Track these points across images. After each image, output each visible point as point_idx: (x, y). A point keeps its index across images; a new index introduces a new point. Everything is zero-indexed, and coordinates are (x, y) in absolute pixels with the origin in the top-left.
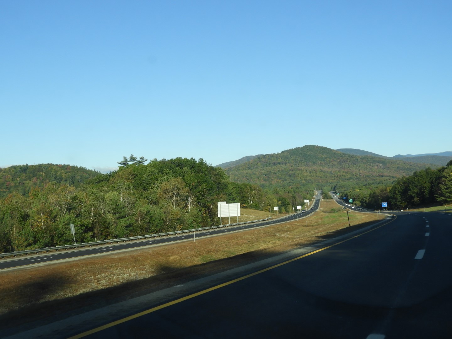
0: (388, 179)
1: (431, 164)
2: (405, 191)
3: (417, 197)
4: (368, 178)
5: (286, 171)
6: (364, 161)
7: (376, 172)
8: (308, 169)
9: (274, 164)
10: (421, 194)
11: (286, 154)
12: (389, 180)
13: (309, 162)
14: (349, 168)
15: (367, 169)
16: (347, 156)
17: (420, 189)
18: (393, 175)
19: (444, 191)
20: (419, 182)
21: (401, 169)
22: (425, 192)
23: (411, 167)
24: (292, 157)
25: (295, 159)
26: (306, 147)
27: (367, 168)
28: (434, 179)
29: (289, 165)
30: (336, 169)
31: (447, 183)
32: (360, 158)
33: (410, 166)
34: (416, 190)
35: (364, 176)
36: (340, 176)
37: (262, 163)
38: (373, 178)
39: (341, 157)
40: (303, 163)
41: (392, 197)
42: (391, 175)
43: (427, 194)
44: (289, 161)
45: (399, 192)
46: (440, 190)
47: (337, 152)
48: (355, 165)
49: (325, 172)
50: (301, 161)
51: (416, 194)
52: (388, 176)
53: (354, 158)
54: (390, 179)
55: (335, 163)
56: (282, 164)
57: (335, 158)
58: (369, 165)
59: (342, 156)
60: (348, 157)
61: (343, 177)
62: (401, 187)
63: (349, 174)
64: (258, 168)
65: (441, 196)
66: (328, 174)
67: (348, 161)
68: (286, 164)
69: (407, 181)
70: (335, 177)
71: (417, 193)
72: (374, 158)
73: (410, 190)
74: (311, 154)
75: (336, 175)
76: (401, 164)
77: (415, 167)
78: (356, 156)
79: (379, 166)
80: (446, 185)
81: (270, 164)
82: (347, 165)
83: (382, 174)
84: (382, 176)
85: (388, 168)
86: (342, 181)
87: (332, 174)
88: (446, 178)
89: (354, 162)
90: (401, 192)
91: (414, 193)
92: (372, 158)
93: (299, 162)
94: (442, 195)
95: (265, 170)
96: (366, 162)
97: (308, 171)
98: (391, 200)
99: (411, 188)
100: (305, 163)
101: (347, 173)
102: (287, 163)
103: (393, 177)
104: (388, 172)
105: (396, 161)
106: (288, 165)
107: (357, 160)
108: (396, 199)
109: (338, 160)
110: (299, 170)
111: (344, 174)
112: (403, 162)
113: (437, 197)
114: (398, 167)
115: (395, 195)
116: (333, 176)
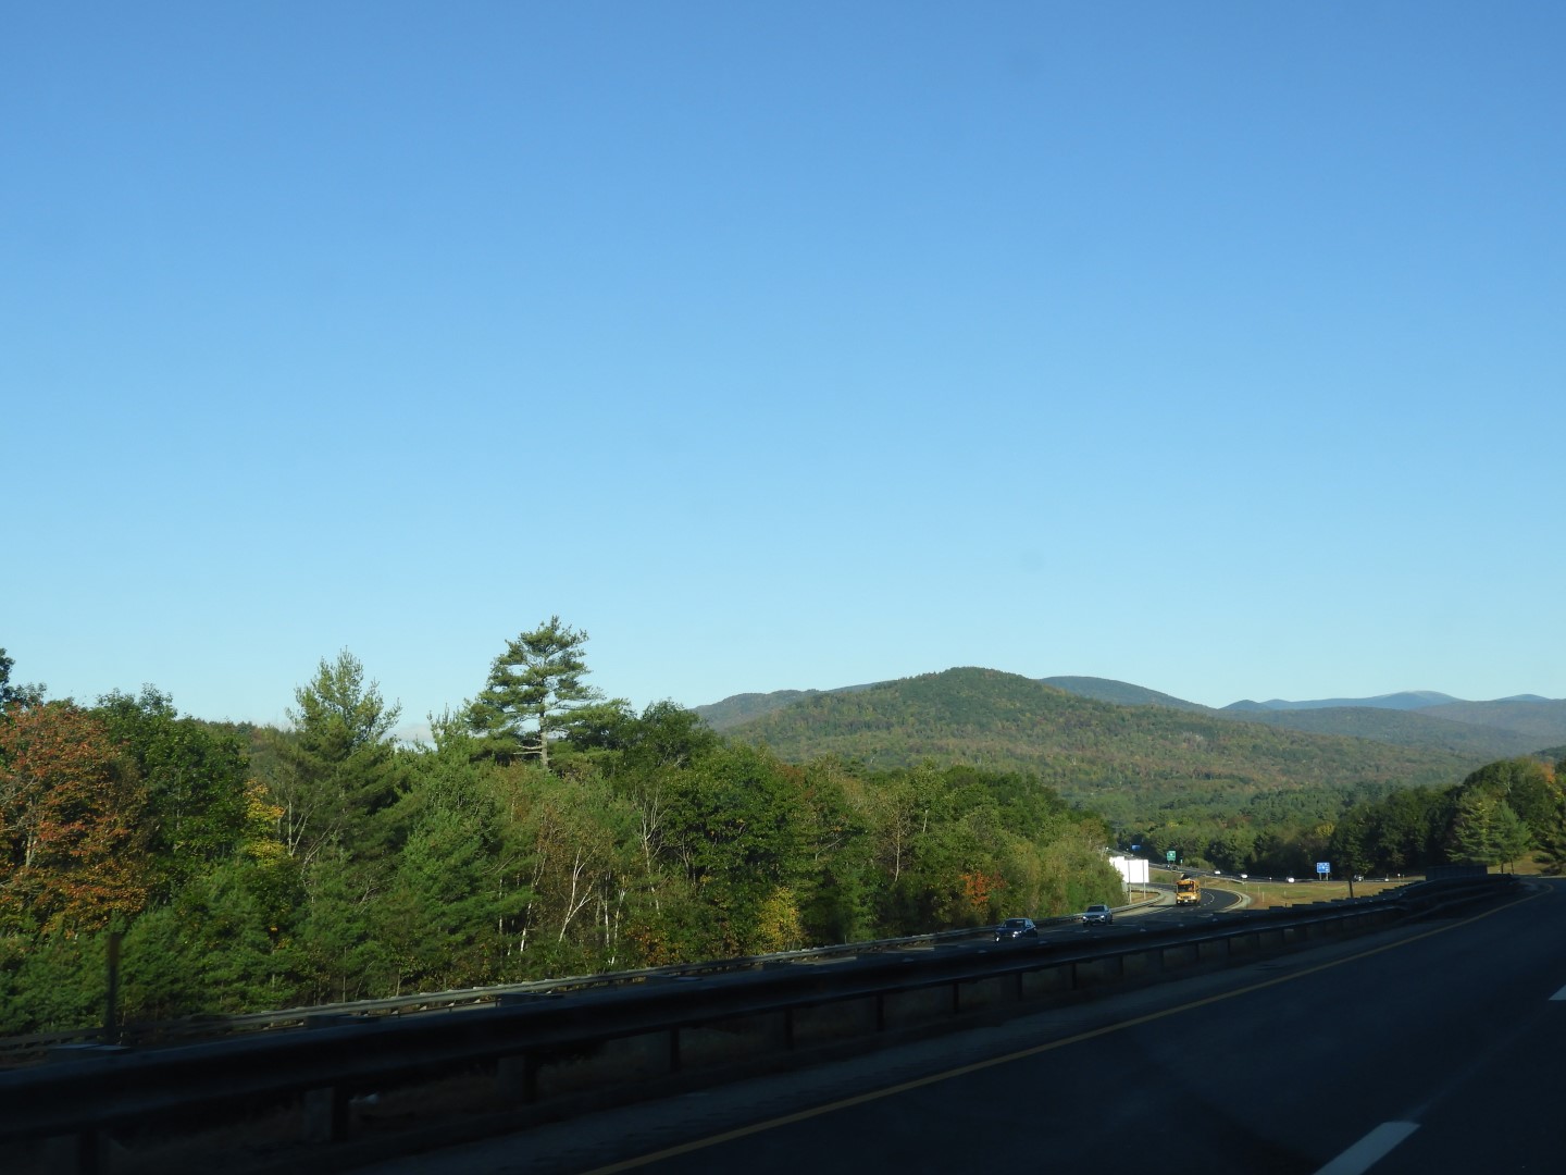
0: (1225, 785)
1: (1357, 738)
2: (1371, 838)
3: (1399, 851)
4: (1162, 781)
5: (896, 753)
6: (1144, 722)
7: (1184, 762)
8: (968, 748)
9: (852, 727)
10: (1408, 846)
11: (888, 696)
12: (1228, 789)
13: (966, 724)
14: (1096, 745)
15: (1156, 752)
16: (1089, 705)
17: (1406, 834)
18: (1243, 774)
19: (1465, 841)
20: (1403, 818)
21: (1264, 754)
22: (1417, 841)
23: (1295, 747)
24: (908, 706)
25: (920, 714)
26: (955, 673)
27: (1156, 749)
28: (1438, 813)
29: (900, 730)
30: (1056, 749)
31: (1471, 824)
32: (1132, 715)
33: (1292, 743)
34: (1397, 836)
35: (1148, 774)
36: (1073, 771)
37: (810, 724)
38: (1177, 781)
39: (1070, 710)
40: (945, 727)
41: (1341, 849)
42: (1235, 773)
43: (1421, 845)
44: (901, 720)
45: (1356, 838)
46: (1457, 838)
47: (1055, 694)
48: (1116, 735)
49: (1022, 758)
50: (941, 719)
51: (1397, 845)
52: (1226, 777)
53: (1113, 715)
54: (1232, 787)
55: (1049, 728)
56: (878, 728)
57: (1050, 711)
58: (1161, 737)
59: (1072, 706)
60: (1094, 709)
61: (1081, 776)
62: (1360, 828)
63: (1100, 766)
64: (798, 738)
65: (1459, 852)
66: (1032, 766)
67: (1094, 722)
68: (889, 727)
69: (1374, 815)
70: (1055, 774)
71: (1400, 842)
72: (1176, 713)
73: (1383, 835)
74: (972, 697)
75: (1060, 770)
76: (1263, 735)
77: (1307, 748)
78: (1118, 707)
79: (1195, 741)
80: (1469, 828)
81: (836, 726)
82: (1089, 738)
83: (1205, 770)
84: (1208, 776)
85: (1223, 750)
86: (1080, 788)
87: (1046, 764)
88: (1469, 813)
89: (1113, 727)
90: (1361, 840)
91: (1392, 841)
92: (1170, 715)
93: (932, 722)
94: (1460, 849)
95: (825, 745)
96: (1151, 727)
97: (968, 753)
98: (1337, 856)
99: (1385, 831)
100: (955, 726)
101: (1092, 762)
102: (893, 726)
103: (1241, 780)
104: (1223, 761)
105: (1246, 726)
106: (897, 730)
107: (1123, 720)
108: (1349, 855)
109: (1061, 720)
110: (940, 749)
111: (1085, 766)
112: (1266, 729)
113: (1451, 853)
114: (1254, 747)
115: (1348, 846)
116: (1049, 771)
